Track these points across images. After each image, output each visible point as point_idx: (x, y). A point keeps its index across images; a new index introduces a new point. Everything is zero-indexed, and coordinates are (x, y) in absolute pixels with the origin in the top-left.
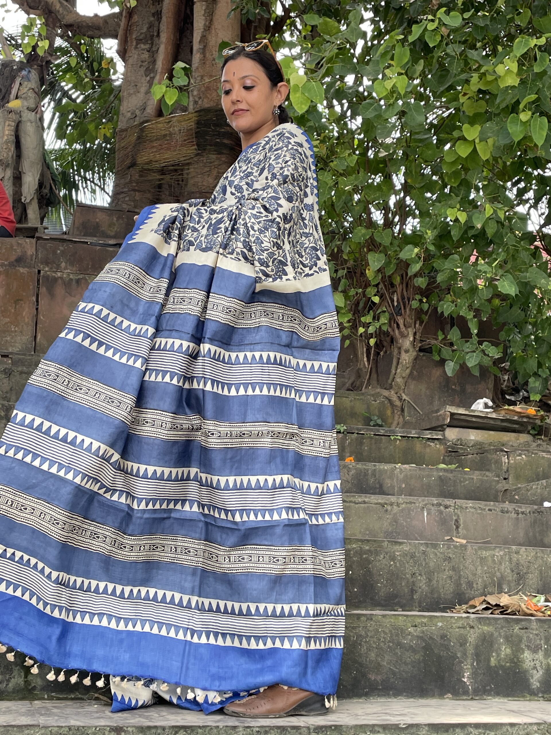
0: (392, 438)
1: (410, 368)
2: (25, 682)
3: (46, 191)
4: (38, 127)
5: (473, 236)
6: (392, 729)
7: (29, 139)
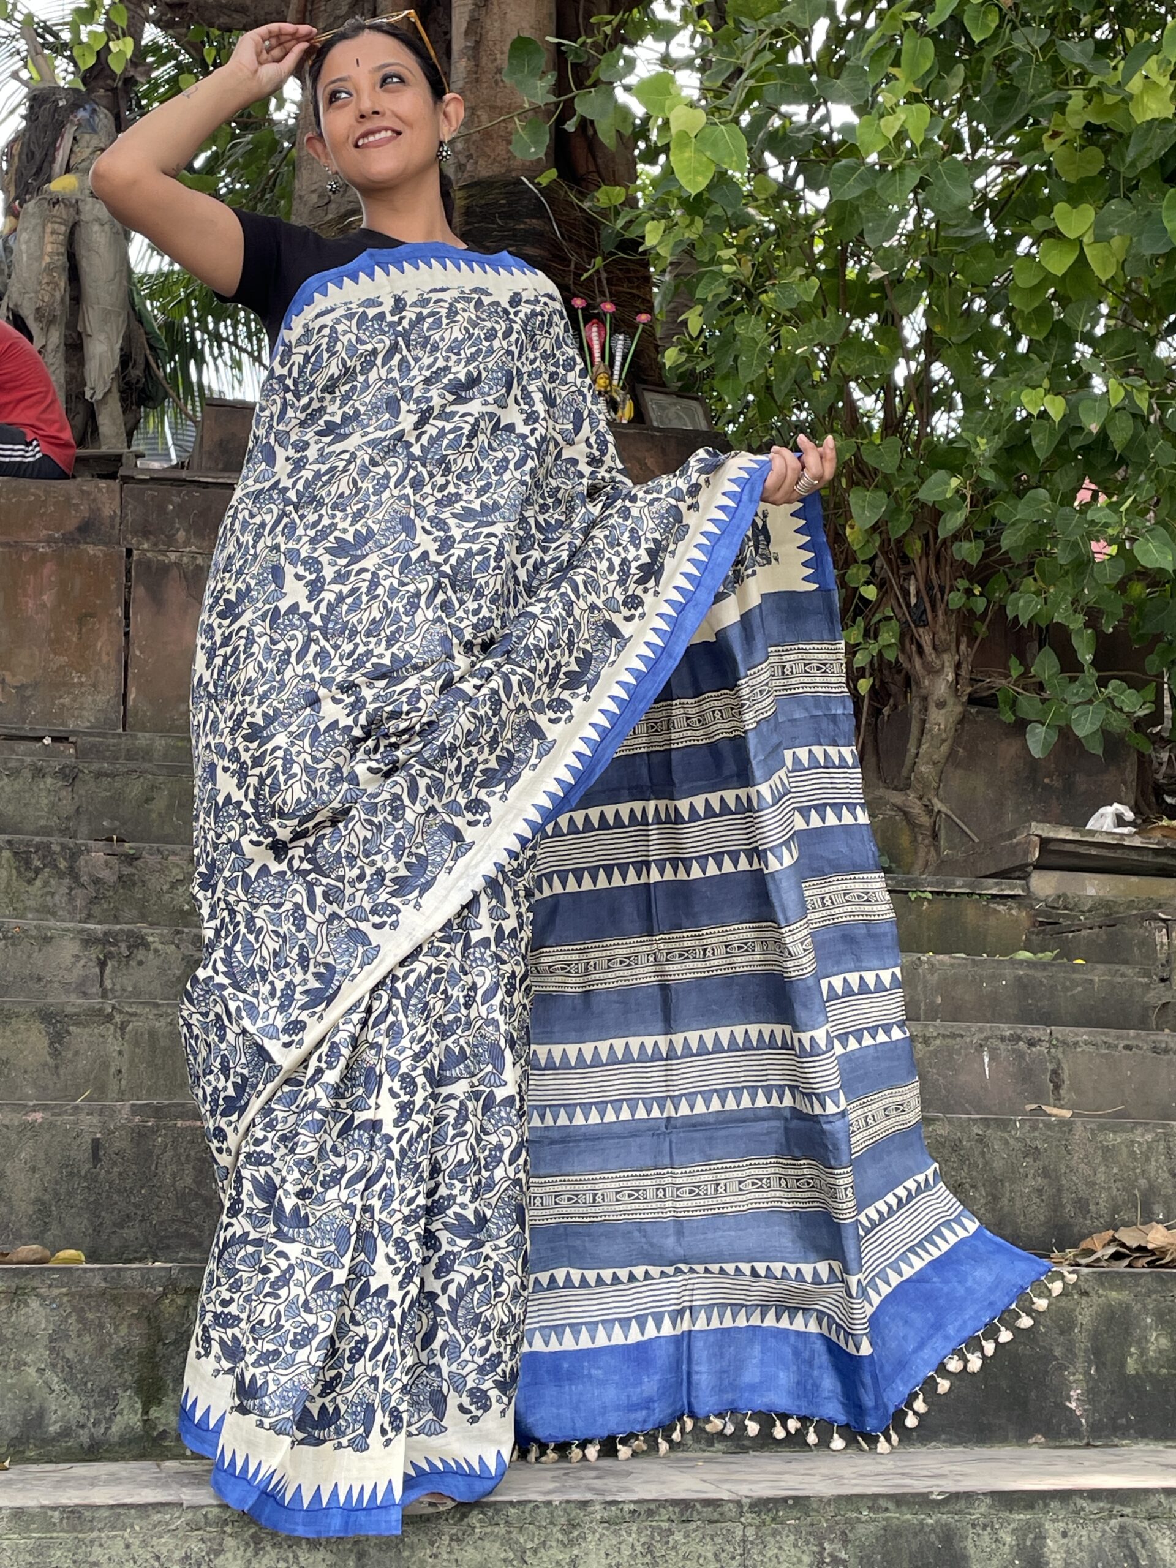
0: (913, 896)
1: (949, 741)
2: (145, 1422)
3: (136, 373)
4: (118, 233)
5: (1079, 448)
6: (914, 1503)
7: (96, 260)
